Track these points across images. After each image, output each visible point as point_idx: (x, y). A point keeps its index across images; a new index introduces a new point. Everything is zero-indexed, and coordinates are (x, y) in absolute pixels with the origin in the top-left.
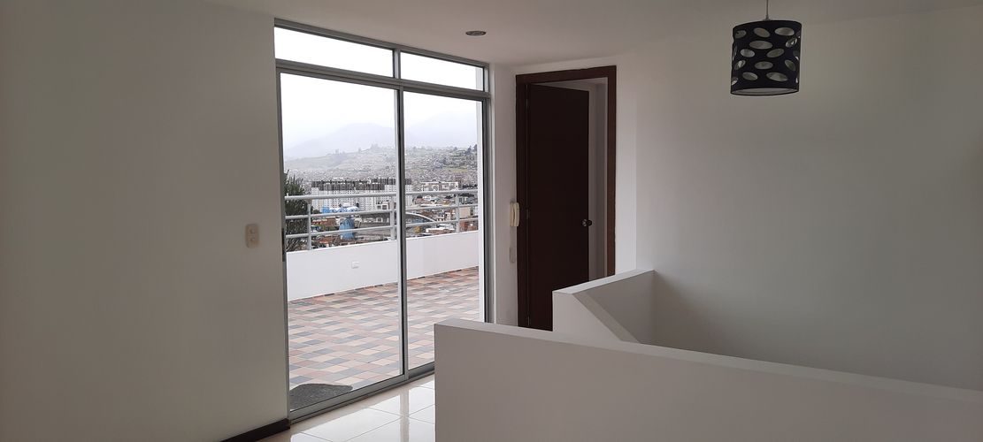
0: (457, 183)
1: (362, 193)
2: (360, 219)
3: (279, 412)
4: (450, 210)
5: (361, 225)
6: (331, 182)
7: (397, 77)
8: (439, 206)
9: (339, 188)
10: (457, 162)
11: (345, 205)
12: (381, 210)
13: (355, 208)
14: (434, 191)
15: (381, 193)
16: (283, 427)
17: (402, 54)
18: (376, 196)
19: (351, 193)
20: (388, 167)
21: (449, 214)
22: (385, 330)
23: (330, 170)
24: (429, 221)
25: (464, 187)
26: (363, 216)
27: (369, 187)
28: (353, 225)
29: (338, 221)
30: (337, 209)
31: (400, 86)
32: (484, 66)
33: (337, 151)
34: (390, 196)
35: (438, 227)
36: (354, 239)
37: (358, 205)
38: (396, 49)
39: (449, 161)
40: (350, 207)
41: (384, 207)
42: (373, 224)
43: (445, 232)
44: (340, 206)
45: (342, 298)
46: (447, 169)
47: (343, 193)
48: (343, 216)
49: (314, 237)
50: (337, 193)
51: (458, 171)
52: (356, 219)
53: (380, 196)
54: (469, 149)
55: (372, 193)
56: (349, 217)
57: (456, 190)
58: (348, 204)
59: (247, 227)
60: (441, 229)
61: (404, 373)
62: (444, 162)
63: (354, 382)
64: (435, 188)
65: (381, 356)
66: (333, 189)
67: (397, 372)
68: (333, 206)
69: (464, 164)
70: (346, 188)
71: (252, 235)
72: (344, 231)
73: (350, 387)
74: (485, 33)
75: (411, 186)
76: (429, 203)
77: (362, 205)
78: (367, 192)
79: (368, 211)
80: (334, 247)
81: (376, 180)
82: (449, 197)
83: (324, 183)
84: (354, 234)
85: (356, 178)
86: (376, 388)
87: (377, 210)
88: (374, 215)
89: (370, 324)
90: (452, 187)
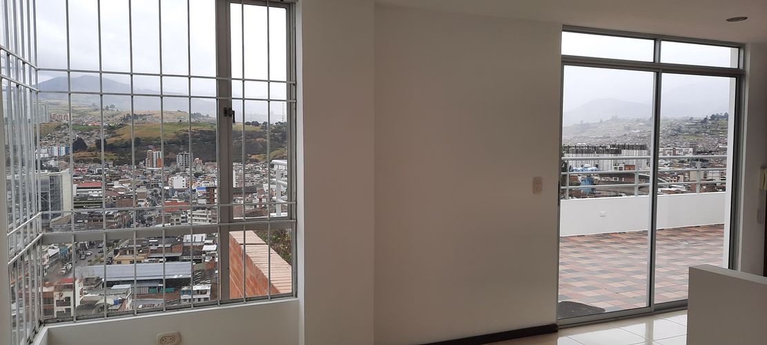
0: (691, 150)
1: (601, 156)
2: (598, 178)
3: (550, 318)
4: (682, 173)
5: (599, 182)
6: (575, 147)
7: (657, 61)
8: (672, 169)
9: (582, 152)
10: (693, 130)
11: (586, 165)
12: (618, 171)
13: (595, 168)
14: (668, 156)
15: (619, 156)
16: (551, 330)
17: (662, 42)
18: (614, 159)
19: (591, 156)
20: (625, 135)
21: (681, 176)
22: (630, 270)
23: (575, 137)
24: (662, 182)
25: (699, 153)
26: (601, 175)
27: (608, 151)
28: (592, 182)
29: (580, 178)
30: (580, 168)
31: (658, 68)
32: (739, 46)
33: (582, 121)
34: (626, 159)
35: (670, 187)
36: (593, 194)
37: (597, 166)
38: (657, 39)
39: (684, 129)
40: (590, 167)
41: (621, 169)
42: (609, 182)
43: (677, 192)
44: (582, 166)
45: (591, 240)
46: (681, 137)
47: (585, 156)
48: (584, 174)
49: (570, 190)
50: (580, 156)
51: (692, 139)
52: (596, 178)
53: (617, 159)
54: (706, 119)
55: (610, 156)
56: (589, 176)
57: (690, 155)
58: (589, 165)
59: (535, 179)
60: (672, 189)
61: (650, 306)
62: (679, 130)
63: (608, 306)
64: (670, 153)
65: (629, 289)
66: (577, 152)
67: (644, 304)
68: (576, 166)
69: (698, 132)
70: (588, 152)
71: (537, 185)
72: (585, 187)
73: (603, 310)
74: (746, 18)
75: (646, 151)
76: (663, 166)
77: (601, 166)
78: (606, 156)
79: (605, 171)
80: (575, 199)
81: (614, 146)
82: (683, 162)
83: (569, 147)
84: (593, 189)
85: (596, 143)
86: (625, 313)
87: (613, 171)
88: (611, 175)
89: (616, 263)
90: (686, 153)
